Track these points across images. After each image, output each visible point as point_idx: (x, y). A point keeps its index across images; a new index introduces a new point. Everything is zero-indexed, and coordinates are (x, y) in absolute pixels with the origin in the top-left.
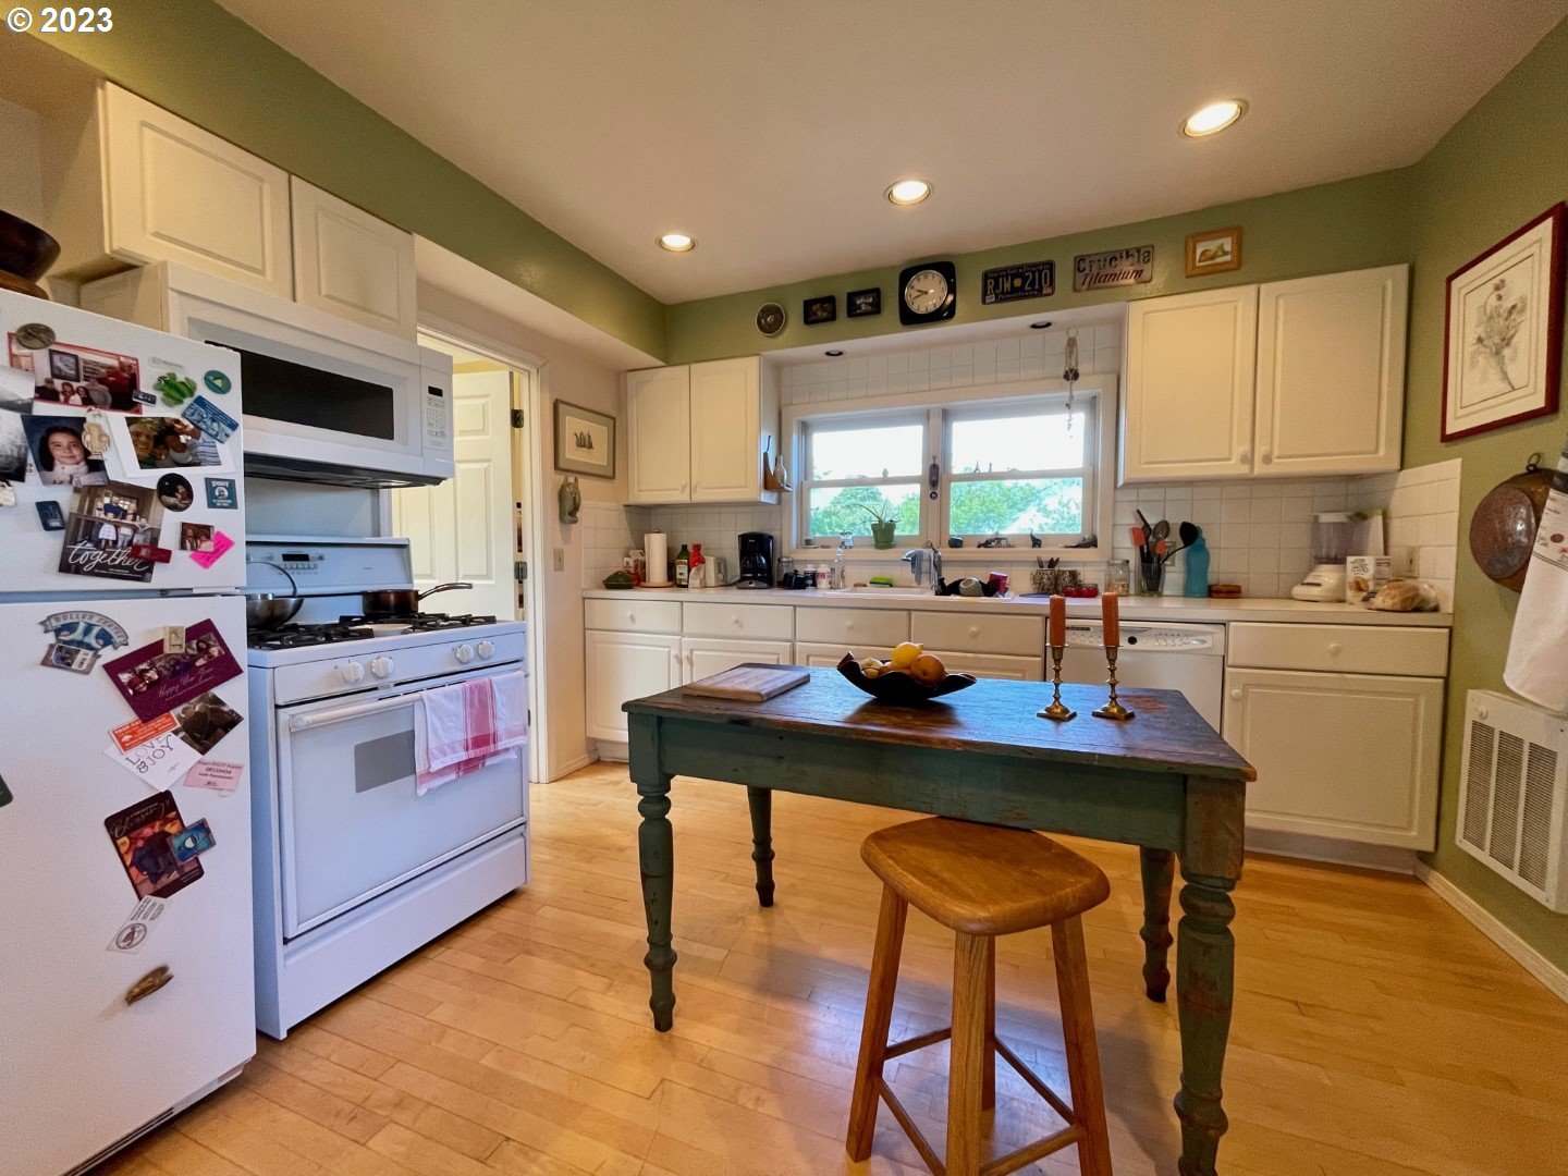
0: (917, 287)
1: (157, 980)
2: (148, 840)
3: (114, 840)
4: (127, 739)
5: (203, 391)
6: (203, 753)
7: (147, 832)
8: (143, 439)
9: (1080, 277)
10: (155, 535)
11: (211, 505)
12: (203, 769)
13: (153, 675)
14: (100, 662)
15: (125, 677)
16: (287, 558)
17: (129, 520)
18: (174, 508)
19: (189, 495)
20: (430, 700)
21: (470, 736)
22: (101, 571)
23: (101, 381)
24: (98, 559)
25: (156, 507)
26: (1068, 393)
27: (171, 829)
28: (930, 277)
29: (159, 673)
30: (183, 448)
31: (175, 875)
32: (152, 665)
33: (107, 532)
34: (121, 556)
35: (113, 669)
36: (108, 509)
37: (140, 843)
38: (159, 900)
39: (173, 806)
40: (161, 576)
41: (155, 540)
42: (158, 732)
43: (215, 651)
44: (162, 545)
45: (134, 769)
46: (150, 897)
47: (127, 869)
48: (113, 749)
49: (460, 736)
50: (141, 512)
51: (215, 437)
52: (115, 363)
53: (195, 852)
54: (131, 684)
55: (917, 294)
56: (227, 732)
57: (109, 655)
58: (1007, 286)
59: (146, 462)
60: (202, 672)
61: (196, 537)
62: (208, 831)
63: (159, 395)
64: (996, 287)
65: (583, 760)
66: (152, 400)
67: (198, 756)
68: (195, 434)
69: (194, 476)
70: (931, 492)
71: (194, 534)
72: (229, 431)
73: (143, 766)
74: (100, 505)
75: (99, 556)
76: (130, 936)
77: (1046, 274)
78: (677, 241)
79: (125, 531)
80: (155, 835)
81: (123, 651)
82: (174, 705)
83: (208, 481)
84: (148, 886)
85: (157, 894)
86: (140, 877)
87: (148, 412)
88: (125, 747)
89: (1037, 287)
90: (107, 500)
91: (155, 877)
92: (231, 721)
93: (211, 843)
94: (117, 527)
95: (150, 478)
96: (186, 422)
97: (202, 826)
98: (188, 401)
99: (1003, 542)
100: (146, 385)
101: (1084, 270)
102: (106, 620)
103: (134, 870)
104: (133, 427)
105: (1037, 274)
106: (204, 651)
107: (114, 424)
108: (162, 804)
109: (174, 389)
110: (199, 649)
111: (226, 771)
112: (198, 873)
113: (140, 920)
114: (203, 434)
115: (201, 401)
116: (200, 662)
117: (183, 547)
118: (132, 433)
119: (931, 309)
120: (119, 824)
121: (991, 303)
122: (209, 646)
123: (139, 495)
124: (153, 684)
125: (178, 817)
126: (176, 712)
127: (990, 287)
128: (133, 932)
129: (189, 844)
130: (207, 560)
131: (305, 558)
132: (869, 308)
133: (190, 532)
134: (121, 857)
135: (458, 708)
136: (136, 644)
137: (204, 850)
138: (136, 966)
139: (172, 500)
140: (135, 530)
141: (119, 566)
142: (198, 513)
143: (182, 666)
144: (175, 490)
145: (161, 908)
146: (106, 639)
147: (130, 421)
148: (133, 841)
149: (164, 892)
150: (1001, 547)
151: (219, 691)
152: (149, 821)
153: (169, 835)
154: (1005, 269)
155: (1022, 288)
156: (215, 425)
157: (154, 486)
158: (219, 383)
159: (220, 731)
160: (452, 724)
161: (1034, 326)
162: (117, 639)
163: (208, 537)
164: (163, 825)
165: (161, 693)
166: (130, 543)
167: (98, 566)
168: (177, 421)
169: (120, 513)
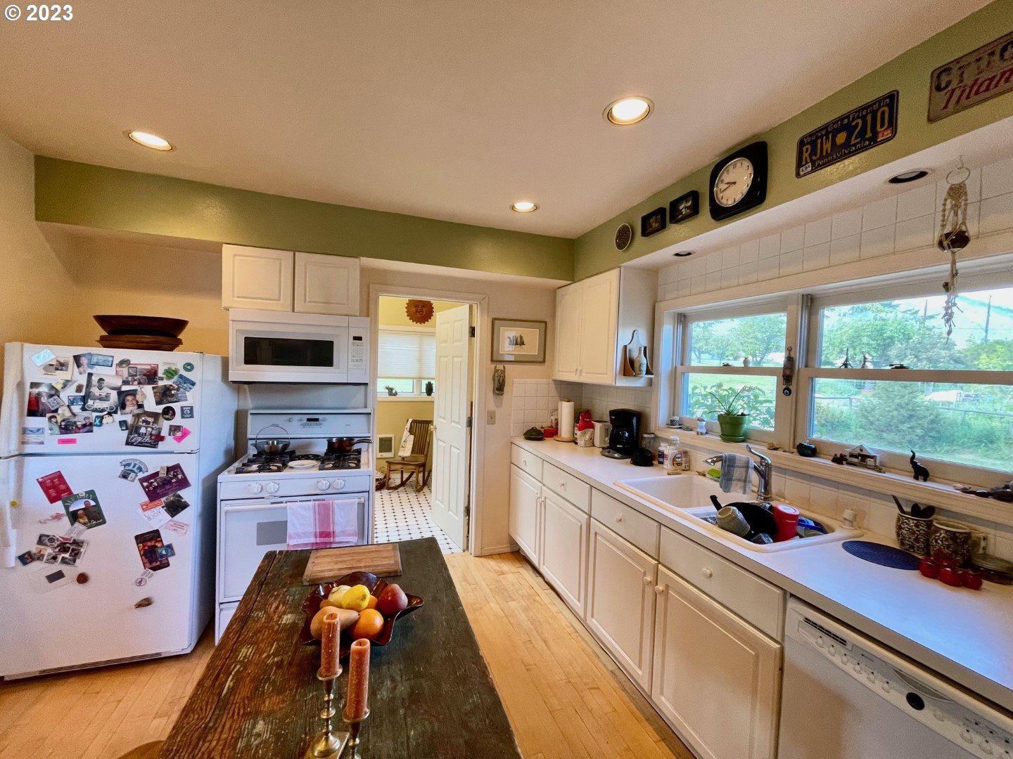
0: (726, 181)
1: (146, 603)
2: (149, 547)
3: (138, 544)
4: (145, 507)
5: (183, 372)
6: (172, 517)
7: (149, 544)
8: (158, 394)
9: (943, 96)
10: (160, 430)
11: (183, 417)
12: (172, 523)
13: (156, 484)
14: (138, 478)
15: (145, 484)
16: (309, 420)
17: (151, 425)
18: (168, 419)
19: (174, 414)
20: (291, 508)
21: (318, 530)
22: (140, 444)
23: (144, 375)
24: (139, 440)
25: (161, 419)
26: (948, 266)
27: (159, 545)
28: (739, 165)
29: (158, 483)
30: (173, 395)
31: (158, 563)
32: (156, 480)
33: (143, 430)
34: (147, 439)
35: (142, 481)
36: (144, 421)
37: (146, 548)
38: (152, 571)
39: (159, 536)
40: (162, 446)
41: (160, 432)
42: (156, 506)
43: (180, 476)
44: (162, 434)
45: (146, 519)
46: (150, 570)
47: (141, 556)
48: (140, 510)
49: (312, 530)
50: (155, 422)
51: (185, 389)
52: (149, 367)
53: (167, 556)
54: (147, 487)
55: (727, 186)
56: (182, 510)
57: (141, 475)
58: (828, 146)
59: (158, 403)
60: (174, 484)
61: (175, 430)
62: (172, 549)
63: (164, 376)
64: (813, 153)
65: (506, 548)
66: (162, 379)
67: (170, 518)
68: (178, 390)
69: (176, 406)
70: (785, 387)
71: (174, 429)
72: (191, 386)
73: (149, 519)
74: (141, 420)
75: (140, 439)
76: (140, 582)
77: (883, 113)
78: (524, 206)
79: (149, 429)
80: (152, 546)
81: (146, 474)
82: (163, 496)
83: (182, 408)
84: (148, 565)
85: (152, 569)
86: (146, 561)
87: (161, 383)
88: (144, 510)
89: (869, 135)
90: (143, 418)
91: (151, 562)
92: (185, 506)
93: (173, 554)
94: (146, 428)
95: (159, 409)
96: (174, 385)
97: (170, 547)
98: (176, 378)
99: (870, 462)
100: (160, 374)
101: (949, 83)
102: (141, 462)
103: (143, 557)
104: (155, 390)
105: (869, 118)
106: (175, 476)
107: (148, 390)
108: (155, 535)
109: (170, 373)
110: (174, 475)
111: (181, 526)
112: (168, 565)
113: (144, 577)
114: (181, 389)
115: (181, 377)
116: (174, 481)
117: (170, 435)
118: (154, 393)
119: (739, 197)
120: (140, 539)
121: (809, 173)
122: (177, 474)
123: (155, 416)
124: (155, 488)
125: (161, 541)
126: (163, 499)
127: (806, 155)
128: (141, 581)
129: (164, 552)
130: (179, 439)
131: (317, 420)
132: (688, 211)
133: (173, 429)
134: (140, 551)
135: (310, 515)
136: (151, 472)
137: (170, 556)
138: (142, 594)
139: (167, 416)
140: (153, 429)
141: (146, 443)
142: (177, 420)
143: (166, 482)
144: (169, 412)
145: (152, 575)
146: (140, 469)
147: (154, 388)
148: (144, 546)
149: (155, 569)
150: (866, 466)
151: (181, 493)
152: (150, 540)
153: (157, 547)
154: (825, 127)
155: (847, 144)
156: (185, 385)
157: (161, 412)
158: (189, 367)
159: (180, 509)
160: (305, 522)
161: (895, 180)
162: (143, 469)
163: (180, 430)
164: (156, 542)
165: (158, 491)
166: (151, 434)
167: (140, 442)
168: (171, 385)
169: (148, 423)
